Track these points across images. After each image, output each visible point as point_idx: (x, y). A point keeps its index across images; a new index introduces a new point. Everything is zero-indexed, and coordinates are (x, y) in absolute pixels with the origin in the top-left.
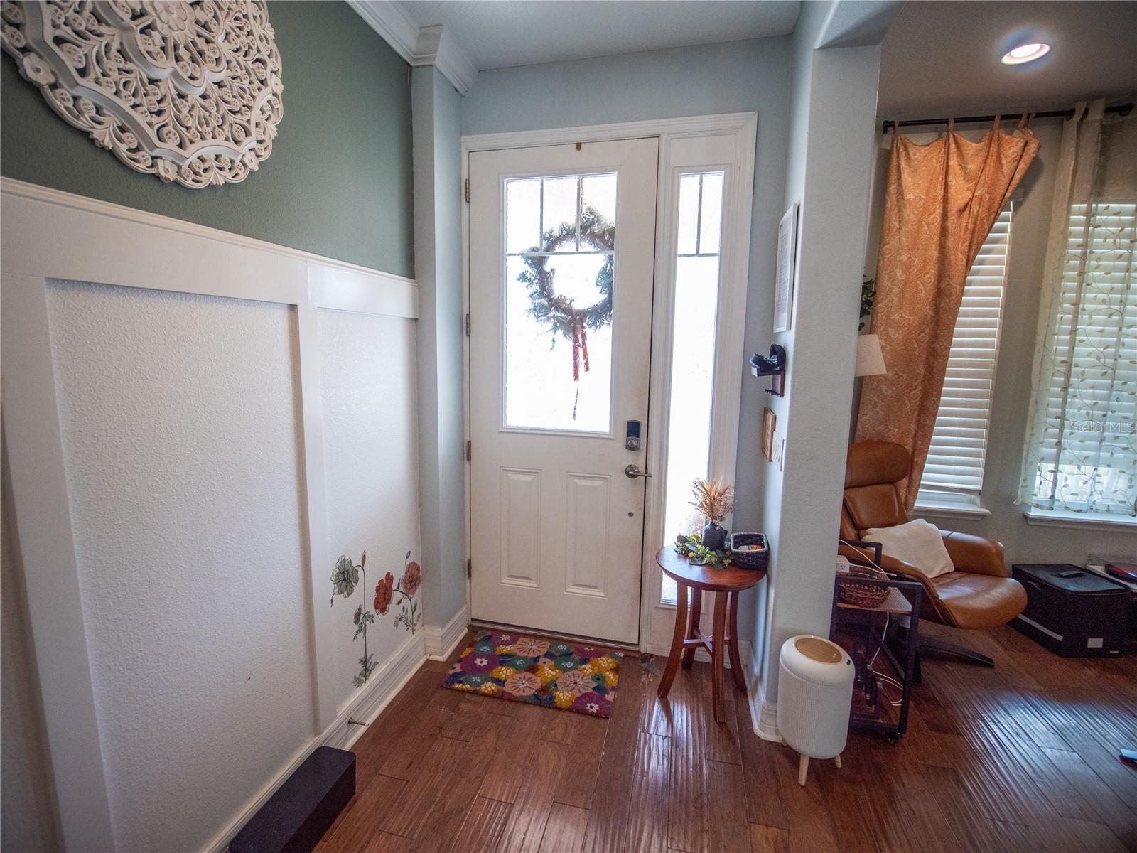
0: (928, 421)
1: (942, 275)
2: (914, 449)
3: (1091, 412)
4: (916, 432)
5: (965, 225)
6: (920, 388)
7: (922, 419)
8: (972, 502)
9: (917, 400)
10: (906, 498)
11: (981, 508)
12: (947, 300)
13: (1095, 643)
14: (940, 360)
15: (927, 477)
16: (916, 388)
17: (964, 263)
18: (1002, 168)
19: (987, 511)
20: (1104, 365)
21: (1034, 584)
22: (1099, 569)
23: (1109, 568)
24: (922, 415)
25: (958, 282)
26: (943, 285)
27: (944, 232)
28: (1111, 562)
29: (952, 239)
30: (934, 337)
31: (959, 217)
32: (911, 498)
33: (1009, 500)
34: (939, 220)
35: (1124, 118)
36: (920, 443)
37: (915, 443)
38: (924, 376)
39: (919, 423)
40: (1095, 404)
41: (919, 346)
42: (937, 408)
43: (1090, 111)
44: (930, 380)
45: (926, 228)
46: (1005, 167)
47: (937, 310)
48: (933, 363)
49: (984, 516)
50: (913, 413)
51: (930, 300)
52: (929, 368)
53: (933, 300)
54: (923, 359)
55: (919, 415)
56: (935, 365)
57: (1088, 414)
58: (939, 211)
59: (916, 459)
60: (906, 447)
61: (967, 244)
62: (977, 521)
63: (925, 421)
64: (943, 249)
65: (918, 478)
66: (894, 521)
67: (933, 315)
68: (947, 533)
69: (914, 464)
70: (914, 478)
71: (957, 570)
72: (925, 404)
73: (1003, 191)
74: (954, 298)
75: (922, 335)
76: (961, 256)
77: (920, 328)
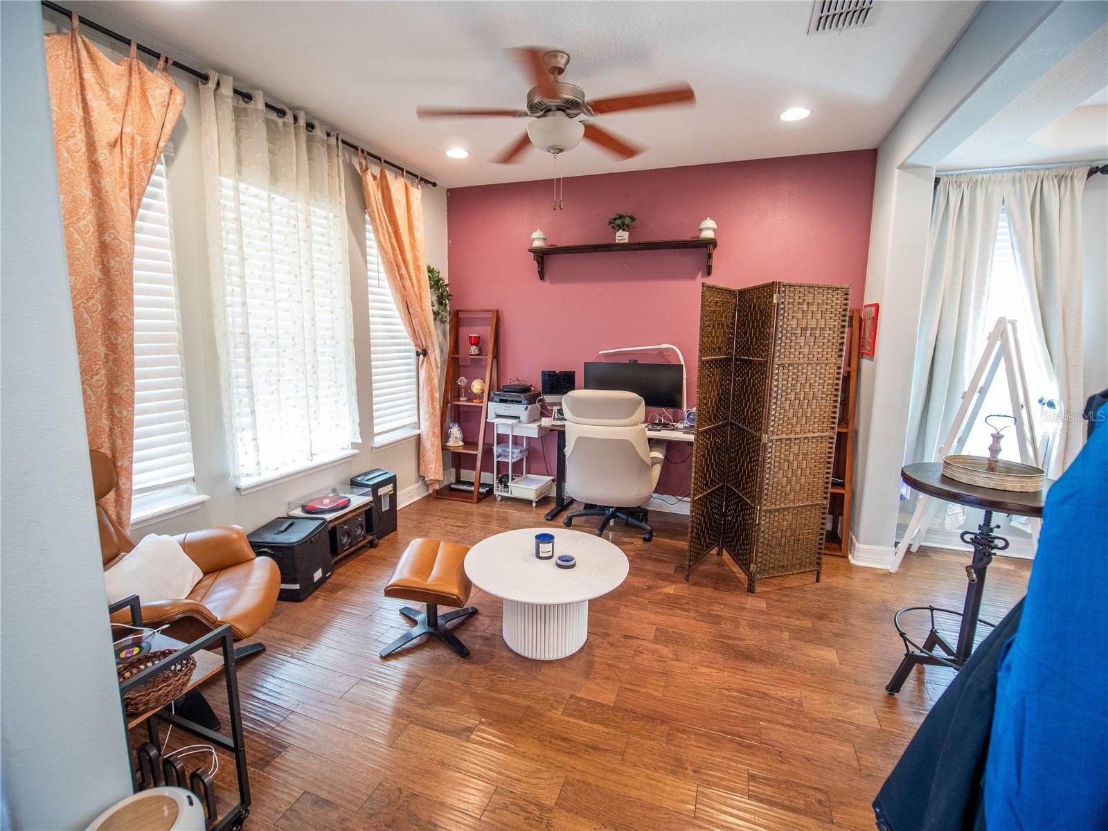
0: (125, 413)
1: (102, 226)
2: (113, 450)
3: (267, 378)
4: (111, 430)
5: (119, 165)
6: (103, 372)
7: (116, 411)
8: (187, 492)
9: (103, 388)
10: (118, 515)
11: (198, 494)
12: (118, 259)
13: (318, 575)
14: (125, 335)
15: (139, 479)
16: (98, 373)
17: (128, 213)
18: (151, 110)
19: (205, 496)
20: (271, 336)
21: (266, 550)
22: (298, 512)
23: (306, 509)
24: (114, 407)
25: (126, 237)
26: (107, 238)
27: (94, 167)
28: (302, 502)
29: (108, 179)
30: (110, 305)
31: (111, 153)
32: (125, 513)
33: (223, 477)
34: (84, 149)
35: (247, 106)
36: (120, 442)
37: (113, 444)
38: (106, 356)
39: (112, 416)
40: (271, 371)
41: (91, 317)
42: (133, 395)
43: (221, 84)
44: (115, 361)
45: (65, 154)
46: (154, 110)
47: (106, 270)
48: (116, 339)
49: (202, 503)
50: (101, 406)
51: (92, 256)
52: (112, 346)
53: (96, 257)
54: (100, 333)
55: (110, 407)
56: (119, 342)
57: (266, 381)
58: (81, 137)
59: (119, 464)
60: (102, 451)
61: (127, 191)
62: (198, 510)
63: (120, 412)
64: (97, 190)
65: (128, 486)
66: (115, 551)
67: (101, 276)
68: (181, 537)
69: (118, 470)
70: (123, 487)
71: (206, 573)
72: (115, 391)
73: (157, 138)
74: (125, 256)
75: (92, 302)
76: (122, 205)
77: (88, 293)
